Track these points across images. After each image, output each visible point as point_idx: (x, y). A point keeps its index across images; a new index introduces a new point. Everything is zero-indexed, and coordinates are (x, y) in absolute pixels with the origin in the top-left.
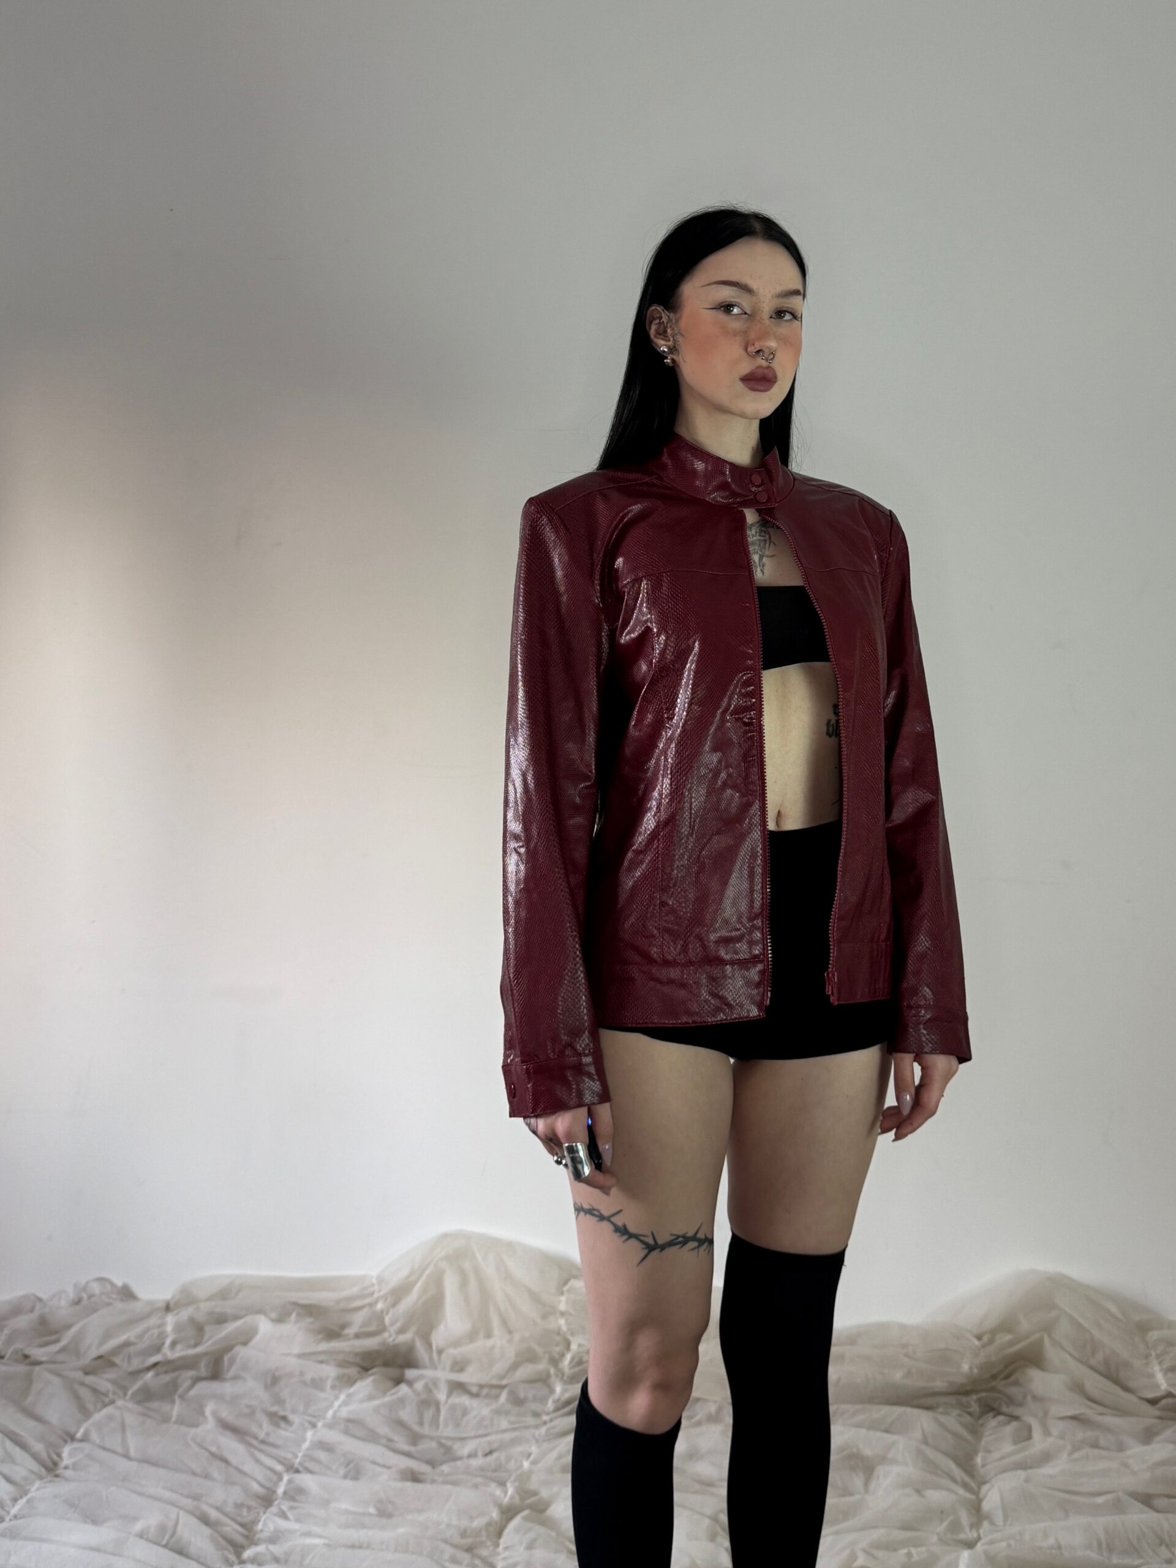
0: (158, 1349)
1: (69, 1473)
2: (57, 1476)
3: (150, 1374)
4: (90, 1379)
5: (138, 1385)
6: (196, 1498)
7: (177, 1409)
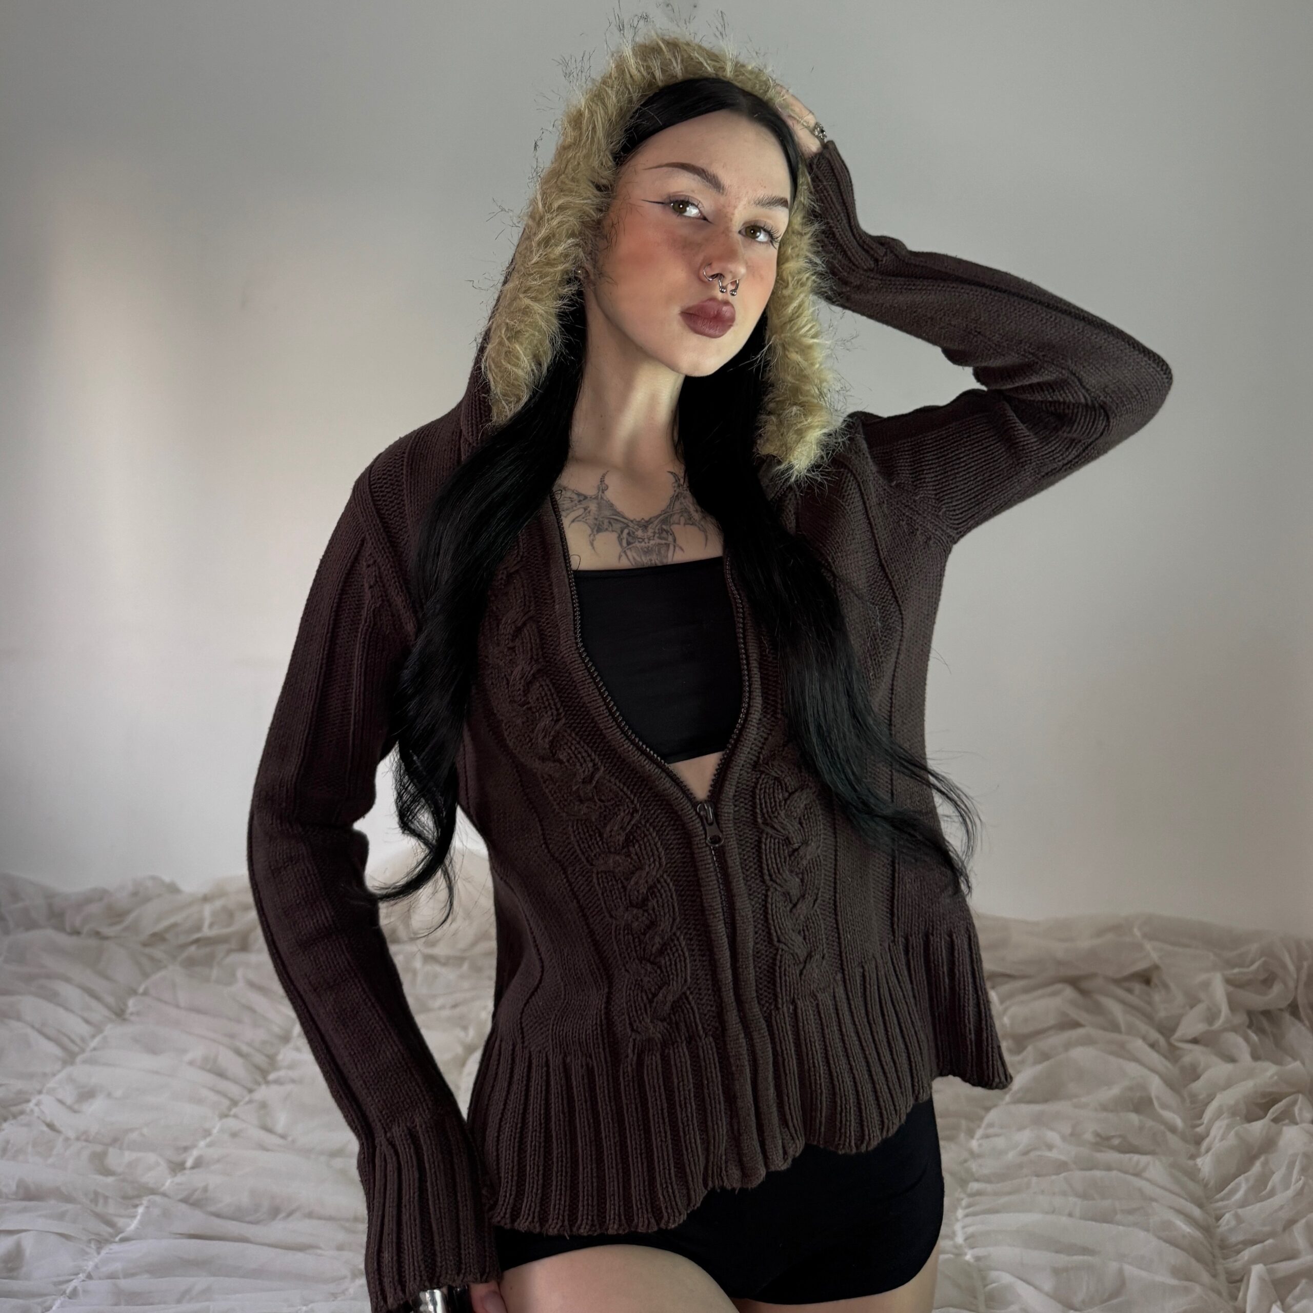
0: (199, 928)
1: (133, 1018)
2: (125, 1020)
3: (193, 949)
4: (148, 950)
5: (185, 954)
6: (232, 1036)
7: (215, 973)
